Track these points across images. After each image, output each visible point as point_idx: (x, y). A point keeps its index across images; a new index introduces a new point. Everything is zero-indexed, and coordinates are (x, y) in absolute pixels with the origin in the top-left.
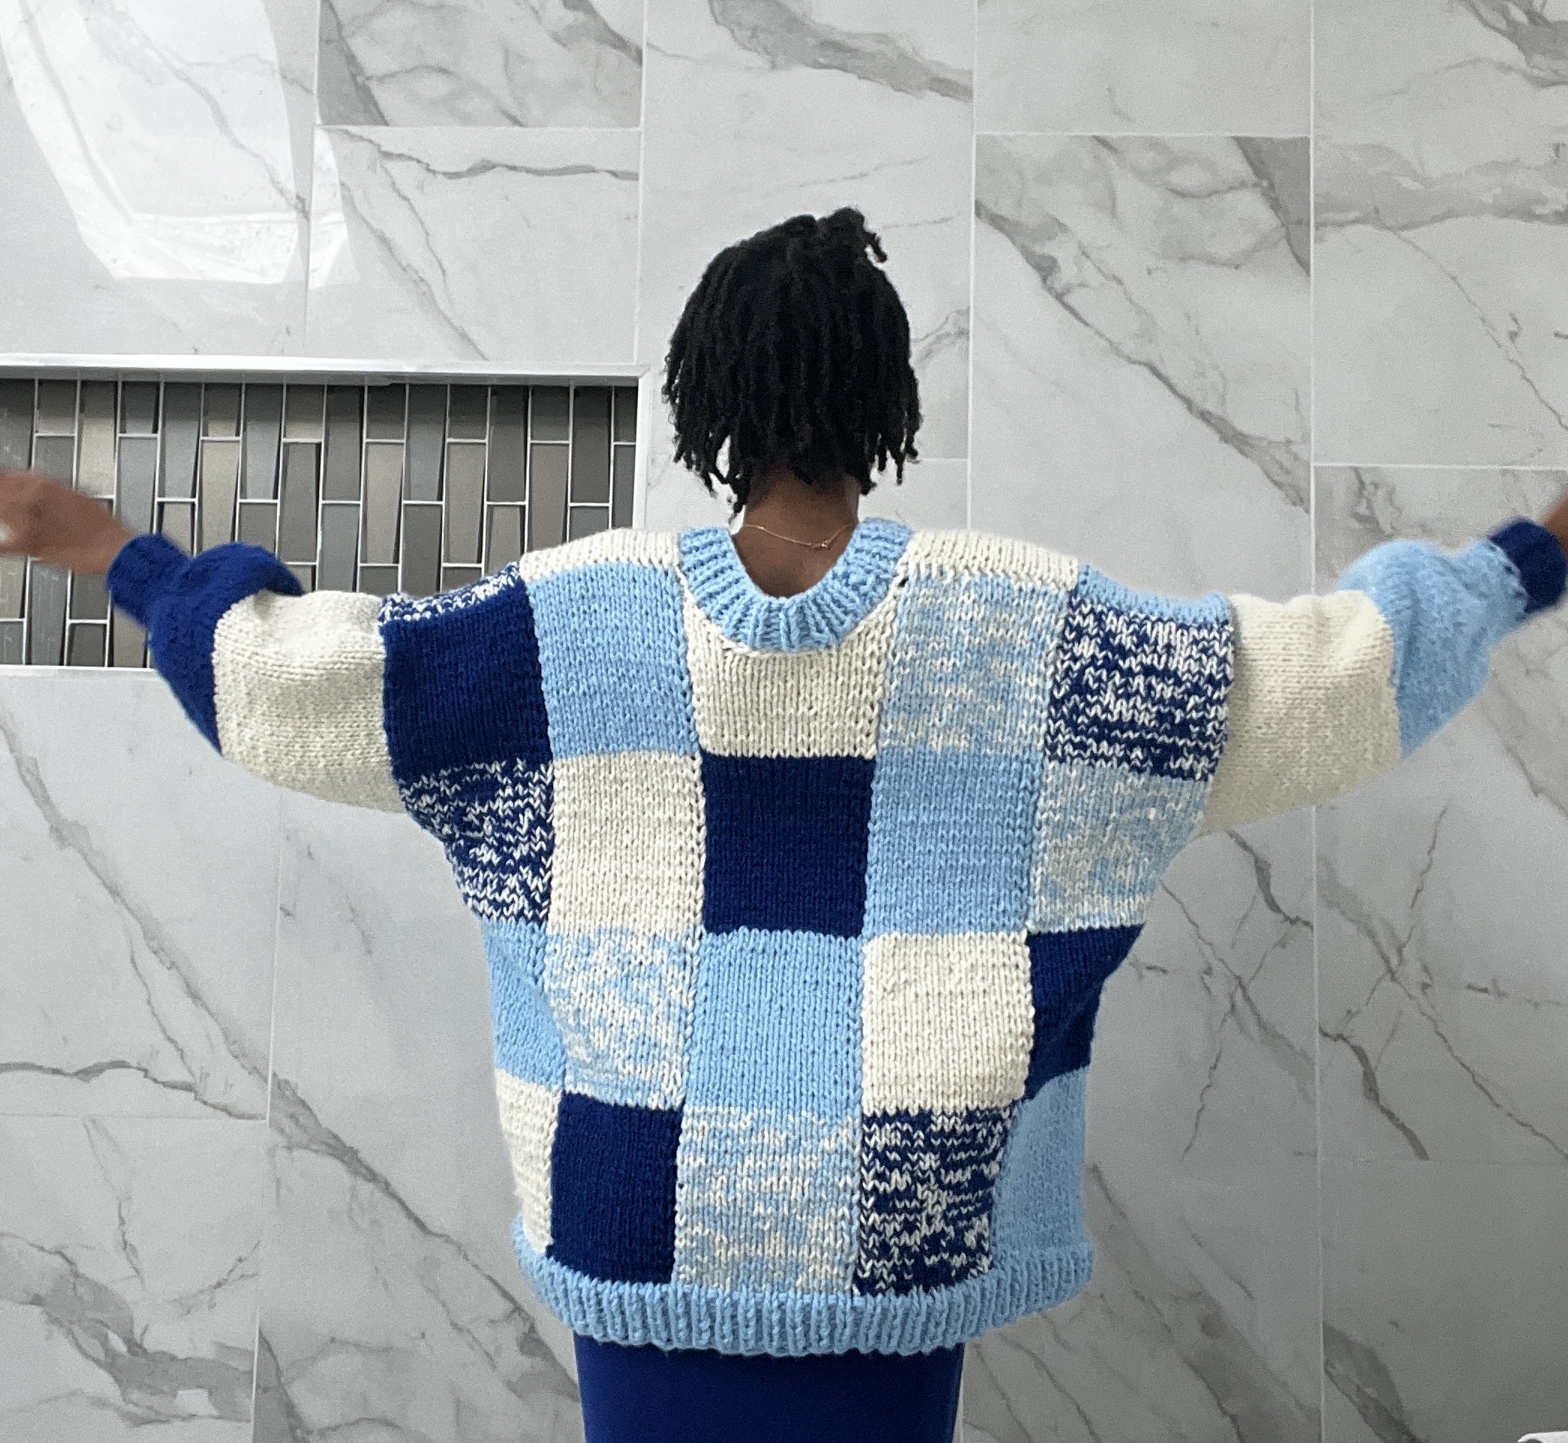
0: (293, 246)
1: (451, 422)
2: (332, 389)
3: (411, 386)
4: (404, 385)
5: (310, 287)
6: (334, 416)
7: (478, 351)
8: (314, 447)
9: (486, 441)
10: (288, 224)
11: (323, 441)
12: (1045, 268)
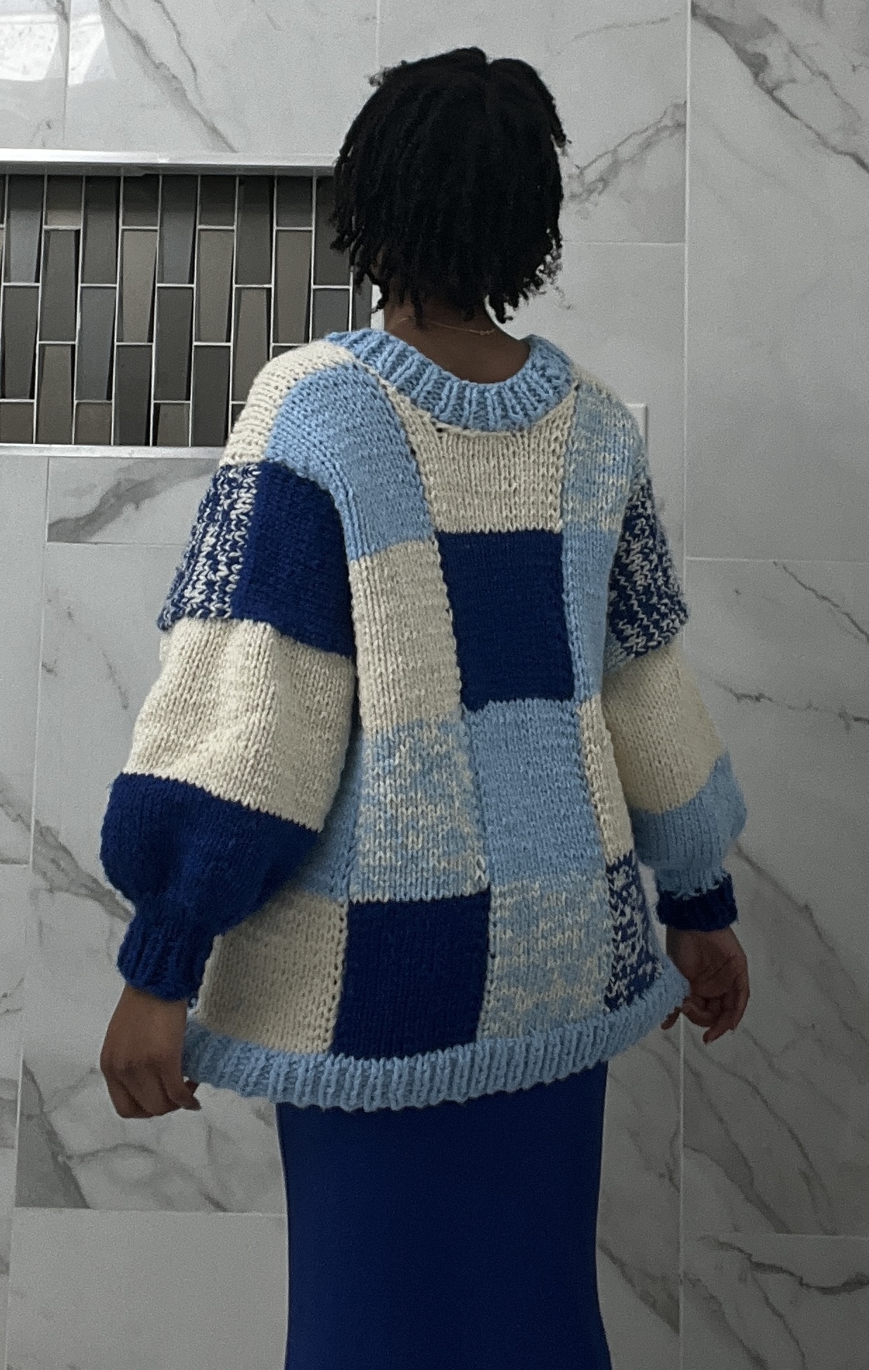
0: (53, 46)
1: (202, 210)
2: (89, 179)
3: (164, 176)
4: (157, 176)
5: (70, 82)
6: (92, 205)
7: (226, 143)
8: (73, 233)
9: (235, 227)
10: (48, 26)
11: (81, 228)
12: (757, 65)
